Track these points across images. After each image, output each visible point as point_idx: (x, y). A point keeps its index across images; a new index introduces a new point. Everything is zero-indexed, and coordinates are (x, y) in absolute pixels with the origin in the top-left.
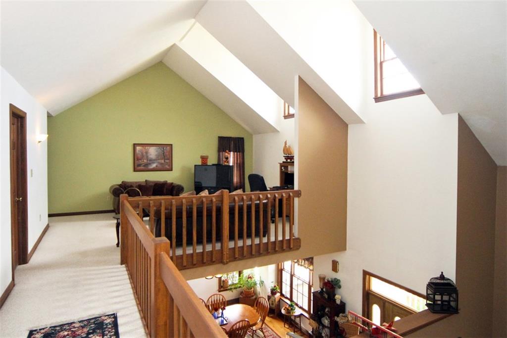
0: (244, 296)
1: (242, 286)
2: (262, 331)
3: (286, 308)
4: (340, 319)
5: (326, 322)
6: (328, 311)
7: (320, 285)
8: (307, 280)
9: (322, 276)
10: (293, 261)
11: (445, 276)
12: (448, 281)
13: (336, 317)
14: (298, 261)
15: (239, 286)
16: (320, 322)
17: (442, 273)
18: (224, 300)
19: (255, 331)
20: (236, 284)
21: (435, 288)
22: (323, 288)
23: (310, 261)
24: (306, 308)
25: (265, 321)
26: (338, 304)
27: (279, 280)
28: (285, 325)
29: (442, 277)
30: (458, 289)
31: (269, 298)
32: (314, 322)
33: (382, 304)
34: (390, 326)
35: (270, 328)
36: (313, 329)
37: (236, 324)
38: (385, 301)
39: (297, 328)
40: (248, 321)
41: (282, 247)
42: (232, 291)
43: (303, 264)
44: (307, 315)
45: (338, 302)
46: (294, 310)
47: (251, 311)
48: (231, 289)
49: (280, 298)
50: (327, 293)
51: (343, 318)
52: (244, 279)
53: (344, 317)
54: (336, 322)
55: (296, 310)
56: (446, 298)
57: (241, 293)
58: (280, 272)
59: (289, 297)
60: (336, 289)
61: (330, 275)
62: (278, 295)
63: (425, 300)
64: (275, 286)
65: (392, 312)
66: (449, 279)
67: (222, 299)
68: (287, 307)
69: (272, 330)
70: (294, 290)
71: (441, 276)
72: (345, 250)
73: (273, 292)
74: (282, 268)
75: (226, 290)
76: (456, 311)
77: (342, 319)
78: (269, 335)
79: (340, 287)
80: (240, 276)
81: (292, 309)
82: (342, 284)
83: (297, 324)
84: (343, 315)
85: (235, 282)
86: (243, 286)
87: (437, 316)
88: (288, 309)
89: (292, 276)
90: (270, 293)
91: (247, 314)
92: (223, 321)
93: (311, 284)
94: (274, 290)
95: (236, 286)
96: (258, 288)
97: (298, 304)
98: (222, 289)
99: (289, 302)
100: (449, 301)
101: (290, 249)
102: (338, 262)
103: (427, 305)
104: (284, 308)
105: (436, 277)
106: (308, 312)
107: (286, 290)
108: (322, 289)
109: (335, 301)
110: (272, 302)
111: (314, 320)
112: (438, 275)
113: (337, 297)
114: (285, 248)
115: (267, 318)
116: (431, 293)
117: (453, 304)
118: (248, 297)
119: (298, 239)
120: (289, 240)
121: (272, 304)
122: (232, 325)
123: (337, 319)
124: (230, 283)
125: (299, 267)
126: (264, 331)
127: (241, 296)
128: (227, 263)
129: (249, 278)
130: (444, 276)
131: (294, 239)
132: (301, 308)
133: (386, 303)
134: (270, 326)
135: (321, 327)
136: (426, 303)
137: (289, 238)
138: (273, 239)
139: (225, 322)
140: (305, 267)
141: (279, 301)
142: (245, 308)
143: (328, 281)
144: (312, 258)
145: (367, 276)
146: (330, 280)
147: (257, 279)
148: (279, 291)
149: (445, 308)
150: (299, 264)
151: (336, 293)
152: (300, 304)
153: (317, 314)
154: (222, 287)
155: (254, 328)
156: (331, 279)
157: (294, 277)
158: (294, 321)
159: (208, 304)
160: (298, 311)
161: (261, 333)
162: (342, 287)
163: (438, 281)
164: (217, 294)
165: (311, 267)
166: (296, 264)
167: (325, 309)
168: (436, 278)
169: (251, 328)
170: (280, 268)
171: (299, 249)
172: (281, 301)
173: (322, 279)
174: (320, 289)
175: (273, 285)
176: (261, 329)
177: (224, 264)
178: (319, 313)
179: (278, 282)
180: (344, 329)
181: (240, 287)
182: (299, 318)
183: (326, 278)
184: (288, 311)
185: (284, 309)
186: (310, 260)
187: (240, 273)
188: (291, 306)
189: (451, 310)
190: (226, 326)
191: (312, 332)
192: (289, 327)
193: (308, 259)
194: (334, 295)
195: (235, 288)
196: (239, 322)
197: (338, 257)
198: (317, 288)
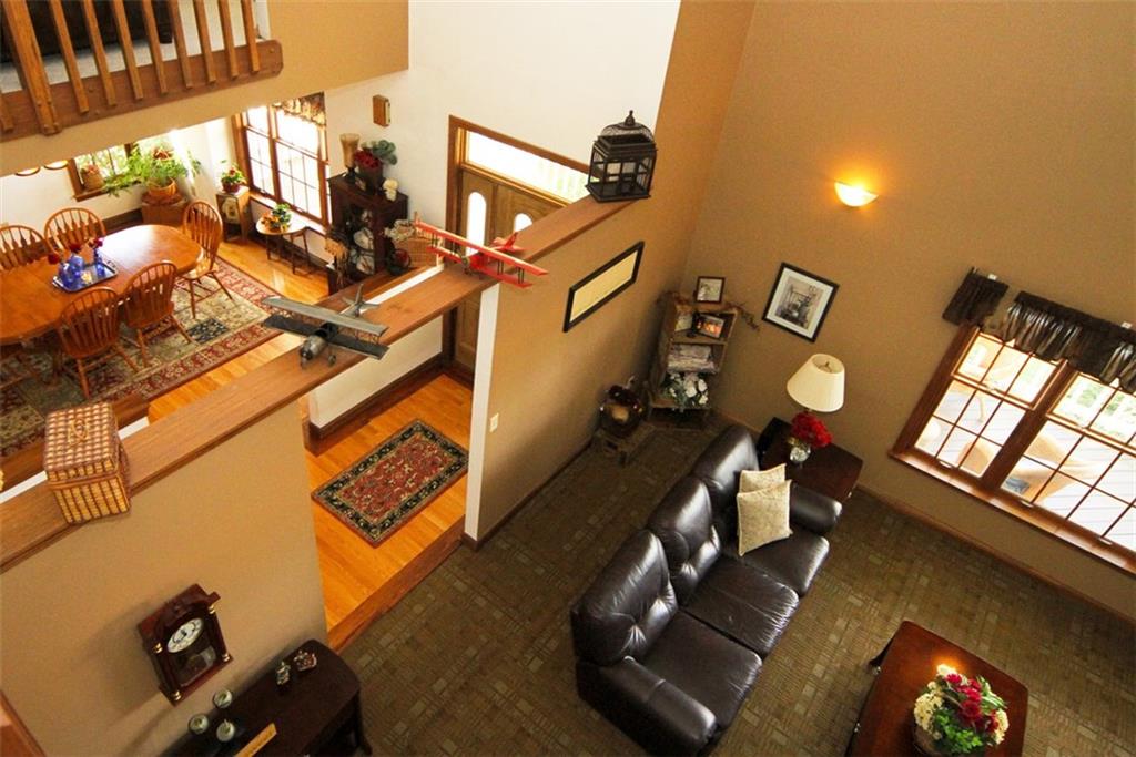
0: (153, 202)
1: (142, 180)
2: (215, 278)
3: (266, 218)
4: (396, 234)
5: (364, 239)
6: (368, 217)
7: (346, 160)
8: (314, 150)
9: (349, 138)
10: (270, 104)
11: (636, 121)
12: (641, 131)
13: (387, 231)
14: (284, 105)
15: (132, 179)
16: (351, 243)
17: (631, 112)
18: (95, 221)
19: (198, 280)
20: (122, 176)
21: (613, 149)
22: (354, 166)
23: (317, 101)
24: (317, 213)
25: (219, 253)
26: (390, 201)
27: (242, 155)
28: (269, 255)
29: (630, 122)
30: (657, 146)
31: (220, 200)
32: (337, 244)
33: (491, 191)
34: (510, 243)
35: (234, 266)
36: (336, 259)
37: (139, 275)
38: (499, 184)
39: (299, 258)
40: (170, 264)
41: (206, 78)
42: (117, 196)
43: (298, 110)
44: (319, 228)
45: (391, 195)
46: (288, 221)
47: (176, 239)
48: (110, 190)
49: (251, 198)
50: (362, 177)
51: (405, 228)
52: (142, 160)
53: (406, 226)
54: (389, 241)
55: (291, 221)
56: (629, 168)
57: (145, 196)
58: (240, 135)
59: (272, 192)
60: (384, 166)
61: (370, 135)
62: (243, 191)
63: (587, 176)
64: (232, 172)
65: (512, 206)
66: (643, 127)
67: (90, 220)
68: (270, 215)
69: (239, 270)
70: (282, 176)
71: (627, 120)
72: (407, 68)
73: (230, 186)
74: (245, 124)
75: (99, 194)
76: (644, 192)
77: (401, 232)
78: (233, 281)
79: (394, 161)
80: (129, 155)
81: (282, 220)
82: (398, 152)
83: (298, 249)
84: (404, 222)
85: (118, 171)
86: (146, 179)
87: (607, 208)
88: (272, 222)
89: (273, 143)
90: (222, 188)
91: (167, 246)
92: (103, 272)
93: (324, 158)
94: (232, 180)
95: (125, 181)
96: (190, 180)
97: (297, 205)
98: (85, 193)
99: (273, 204)
100: (634, 175)
101: (252, 75)
102: (387, 100)
103: (590, 186)
104: (262, 219)
105: (616, 123)
106: (323, 221)
107: (263, 178)
108: (351, 170)
109: (382, 193)
110: (231, 208)
111: (337, 240)
112: (622, 119)
113: (387, 184)
114: (235, 73)
115: (222, 245)
116: (601, 160)
117: (641, 180)
118: (164, 205)
119: (273, 44)
120: (246, 49)
121: (232, 214)
122: (131, 276)
123: (388, 232)
124: (105, 173)
125: (290, 118)
126: (218, 275)
127: (144, 204)
128: (57, 131)
129: (156, 157)
130: (633, 120)
131: (259, 45)
132: (304, 214)
133: (500, 187)
134: (233, 263)
135: (353, 252)
136: (586, 183)
137: (244, 43)
138: (193, 48)
139: (108, 273)
140: (304, 118)
141: (248, 205)
142: (158, 233)
143: (365, 149)
144: (321, 95)
145: (460, 130)
146: (370, 146)
147: (181, 157)
148: (244, 180)
149: (626, 189)
150: (287, 112)
151: (384, 176)
152: (301, 206)
153: (342, 225)
154: (83, 187)
155: (193, 274)
156: (374, 143)
157: (278, 146)
158: (291, 244)
159: (49, 236)
160: (296, 223)
161: (213, 281)
162: (399, 161)
163: (621, 132)
164: (70, 210)
165: (320, 118)
166: (281, 113)
167: (362, 213)
168: (617, 127)
169: (185, 275)
170: (239, 124)
171: (279, 72)
172: (252, 202)
173: (349, 145)
174: (346, 170)
175: (225, 169)
176: (212, 274)
177: (47, 133)
178: (348, 223)
179: (238, 160)
180: (406, 253)
181: (136, 182)
182: (301, 238)
183: (360, 143)
184: (274, 226)
185: (263, 223)
186: (317, 99)
187: (129, 148)
188: (280, 212)
189: (637, 191)
190: (113, 283)
191: (335, 264)
192: (281, 257)
193: (310, 99)
194: (382, 180)
195: (123, 187)
196: (147, 270)
197: (387, 87)
198: (338, 167)
